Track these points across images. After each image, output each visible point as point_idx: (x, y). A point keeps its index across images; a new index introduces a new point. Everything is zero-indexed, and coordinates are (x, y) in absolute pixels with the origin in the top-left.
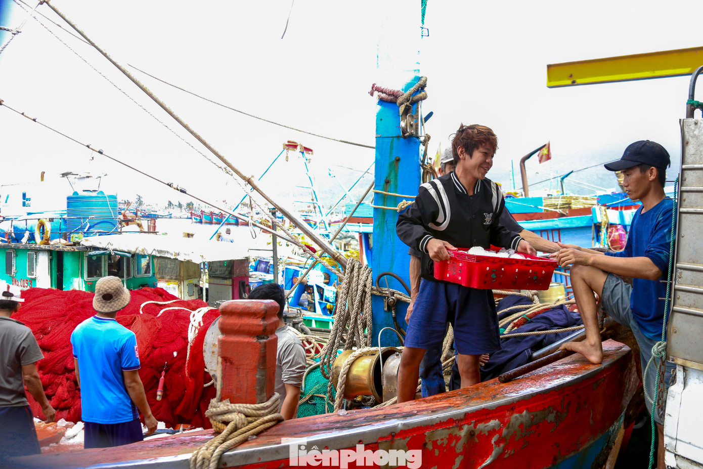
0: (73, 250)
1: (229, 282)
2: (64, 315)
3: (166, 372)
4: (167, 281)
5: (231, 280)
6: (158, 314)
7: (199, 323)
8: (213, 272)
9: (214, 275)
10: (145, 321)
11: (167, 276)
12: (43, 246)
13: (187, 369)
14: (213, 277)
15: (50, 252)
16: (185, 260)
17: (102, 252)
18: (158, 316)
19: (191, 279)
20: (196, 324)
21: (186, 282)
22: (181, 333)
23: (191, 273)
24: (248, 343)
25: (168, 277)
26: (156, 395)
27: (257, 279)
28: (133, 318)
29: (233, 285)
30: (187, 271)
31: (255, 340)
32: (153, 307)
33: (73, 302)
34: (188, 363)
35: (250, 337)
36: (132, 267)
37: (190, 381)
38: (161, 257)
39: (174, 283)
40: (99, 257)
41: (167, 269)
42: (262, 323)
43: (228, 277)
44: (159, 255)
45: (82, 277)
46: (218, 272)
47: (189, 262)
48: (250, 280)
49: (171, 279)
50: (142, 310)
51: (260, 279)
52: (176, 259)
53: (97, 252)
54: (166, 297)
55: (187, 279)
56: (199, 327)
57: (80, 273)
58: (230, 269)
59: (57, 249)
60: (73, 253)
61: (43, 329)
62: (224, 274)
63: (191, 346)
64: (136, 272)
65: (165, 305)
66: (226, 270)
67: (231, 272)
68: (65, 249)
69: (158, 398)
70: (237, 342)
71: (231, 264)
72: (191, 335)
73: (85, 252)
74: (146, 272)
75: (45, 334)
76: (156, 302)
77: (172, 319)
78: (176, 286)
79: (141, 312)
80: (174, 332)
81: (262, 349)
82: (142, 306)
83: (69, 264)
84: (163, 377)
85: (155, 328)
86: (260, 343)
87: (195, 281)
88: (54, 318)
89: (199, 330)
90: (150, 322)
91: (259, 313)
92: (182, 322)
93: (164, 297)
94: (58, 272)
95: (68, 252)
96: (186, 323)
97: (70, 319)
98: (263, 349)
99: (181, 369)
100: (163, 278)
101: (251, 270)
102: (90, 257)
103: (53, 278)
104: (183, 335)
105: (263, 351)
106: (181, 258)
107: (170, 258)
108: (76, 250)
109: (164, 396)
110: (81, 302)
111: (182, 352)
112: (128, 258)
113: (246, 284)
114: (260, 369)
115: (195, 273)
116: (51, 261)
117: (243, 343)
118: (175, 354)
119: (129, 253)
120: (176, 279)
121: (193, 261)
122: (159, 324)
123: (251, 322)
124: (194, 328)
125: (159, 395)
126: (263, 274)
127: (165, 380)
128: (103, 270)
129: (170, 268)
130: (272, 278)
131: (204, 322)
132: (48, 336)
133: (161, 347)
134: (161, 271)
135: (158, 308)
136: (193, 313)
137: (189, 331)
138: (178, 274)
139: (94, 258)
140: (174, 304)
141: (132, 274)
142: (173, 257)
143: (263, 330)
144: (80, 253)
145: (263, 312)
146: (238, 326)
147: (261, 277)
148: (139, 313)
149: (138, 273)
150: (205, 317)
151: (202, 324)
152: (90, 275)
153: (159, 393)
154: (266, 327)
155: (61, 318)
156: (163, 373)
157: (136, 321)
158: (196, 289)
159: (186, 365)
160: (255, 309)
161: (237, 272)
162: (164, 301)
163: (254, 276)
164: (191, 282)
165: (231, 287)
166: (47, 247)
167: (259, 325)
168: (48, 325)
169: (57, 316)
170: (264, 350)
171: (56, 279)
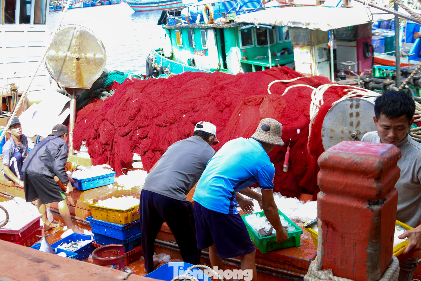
0: (229, 26)
1: (354, 44)
2: (208, 96)
3: (291, 147)
4: (301, 47)
5: (355, 42)
6: (283, 92)
7: (320, 102)
8: (340, 36)
9: (341, 39)
10: (272, 101)
11: (301, 42)
12: (210, 25)
13: (309, 146)
14: (340, 40)
15: (215, 29)
16: (314, 28)
17: (250, 26)
18: (284, 94)
19: (321, 44)
20: (317, 103)
21: (317, 47)
22: (303, 111)
23: (321, 39)
24: (356, 208)
25: (302, 44)
26: (282, 168)
27: (379, 36)
28: (261, 99)
29: (357, 46)
30: (317, 38)
31: (366, 206)
32: (280, 85)
33: (215, 83)
34: (310, 141)
35: (358, 201)
36: (275, 35)
37: (312, 158)
38: (295, 27)
39: (306, 48)
40: (249, 30)
41: (301, 37)
42: (375, 185)
43: (353, 39)
44: (293, 26)
45: (238, 46)
46: (344, 36)
47: (318, 31)
48: (373, 38)
49: (304, 45)
50: (270, 89)
51: (383, 36)
52: (307, 29)
53: (247, 27)
54: (291, 75)
55: (318, 44)
56: (319, 106)
57: (236, 43)
58: (354, 32)
59: (219, 27)
60: (230, 28)
61: (193, 108)
62: (349, 37)
63: (312, 124)
64: (278, 39)
65: (290, 82)
66: (351, 34)
67: (355, 35)
68: (224, 26)
69: (285, 170)
70: (342, 206)
71: (356, 28)
72: (313, 113)
73: (238, 27)
74: (286, 39)
75: (196, 112)
76: (282, 81)
77: (295, 97)
78: (309, 51)
79: (269, 92)
80: (297, 110)
81: (375, 219)
82: (270, 85)
83: (228, 37)
84: (288, 152)
85: (281, 107)
86: (372, 211)
87: (324, 46)
88: (201, 98)
89: (319, 108)
90: (276, 102)
91: (371, 172)
92: (304, 101)
93: (289, 75)
94: (222, 43)
95: (226, 28)
96: (308, 101)
97: (212, 100)
98: (377, 218)
99: (304, 145)
100: (297, 44)
101: (375, 28)
102: (242, 31)
103: (219, 48)
104: (305, 113)
105: (376, 221)
106: (311, 27)
107: (302, 28)
108: (232, 26)
109: (289, 169)
110: (220, 84)
111: (305, 129)
112: (270, 30)
113: (369, 44)
114: (372, 242)
115: (324, 38)
116: (216, 35)
117: (349, 208)
118: (298, 131)
119: (270, 25)
120: (308, 45)
121: (322, 29)
122: (284, 103)
123: (359, 183)
124: (315, 107)
125: (286, 168)
126: (385, 31)
127: (290, 154)
128: (253, 40)
129: (303, 36)
130: (393, 34)
131: (324, 100)
132: (197, 114)
133: (286, 124)
134: (296, 39)
135: (284, 86)
136: (315, 90)
137: (311, 109)
138: (309, 40)
139: (246, 31)
140: (299, 81)
141: (275, 41)
142: (304, 27)
143: (377, 195)
144: (235, 28)
145: (377, 172)
146: (342, 186)
147: (383, 34)
148: (267, 93)
149: (280, 40)
150: (325, 94)
151: (322, 103)
152: (244, 44)
153: (285, 166)
154: (380, 191)
155: (206, 98)
156: (288, 148)
157: (263, 102)
158: (325, 52)
159: (308, 143)
160: (365, 166)
161: (361, 34)
162: (289, 79)
163: (377, 34)
164: (321, 46)
165: (355, 49)
166: (212, 26)
167: (371, 188)
168: (196, 104)
169: (204, 96)
170: (378, 220)
171: (221, 49)
